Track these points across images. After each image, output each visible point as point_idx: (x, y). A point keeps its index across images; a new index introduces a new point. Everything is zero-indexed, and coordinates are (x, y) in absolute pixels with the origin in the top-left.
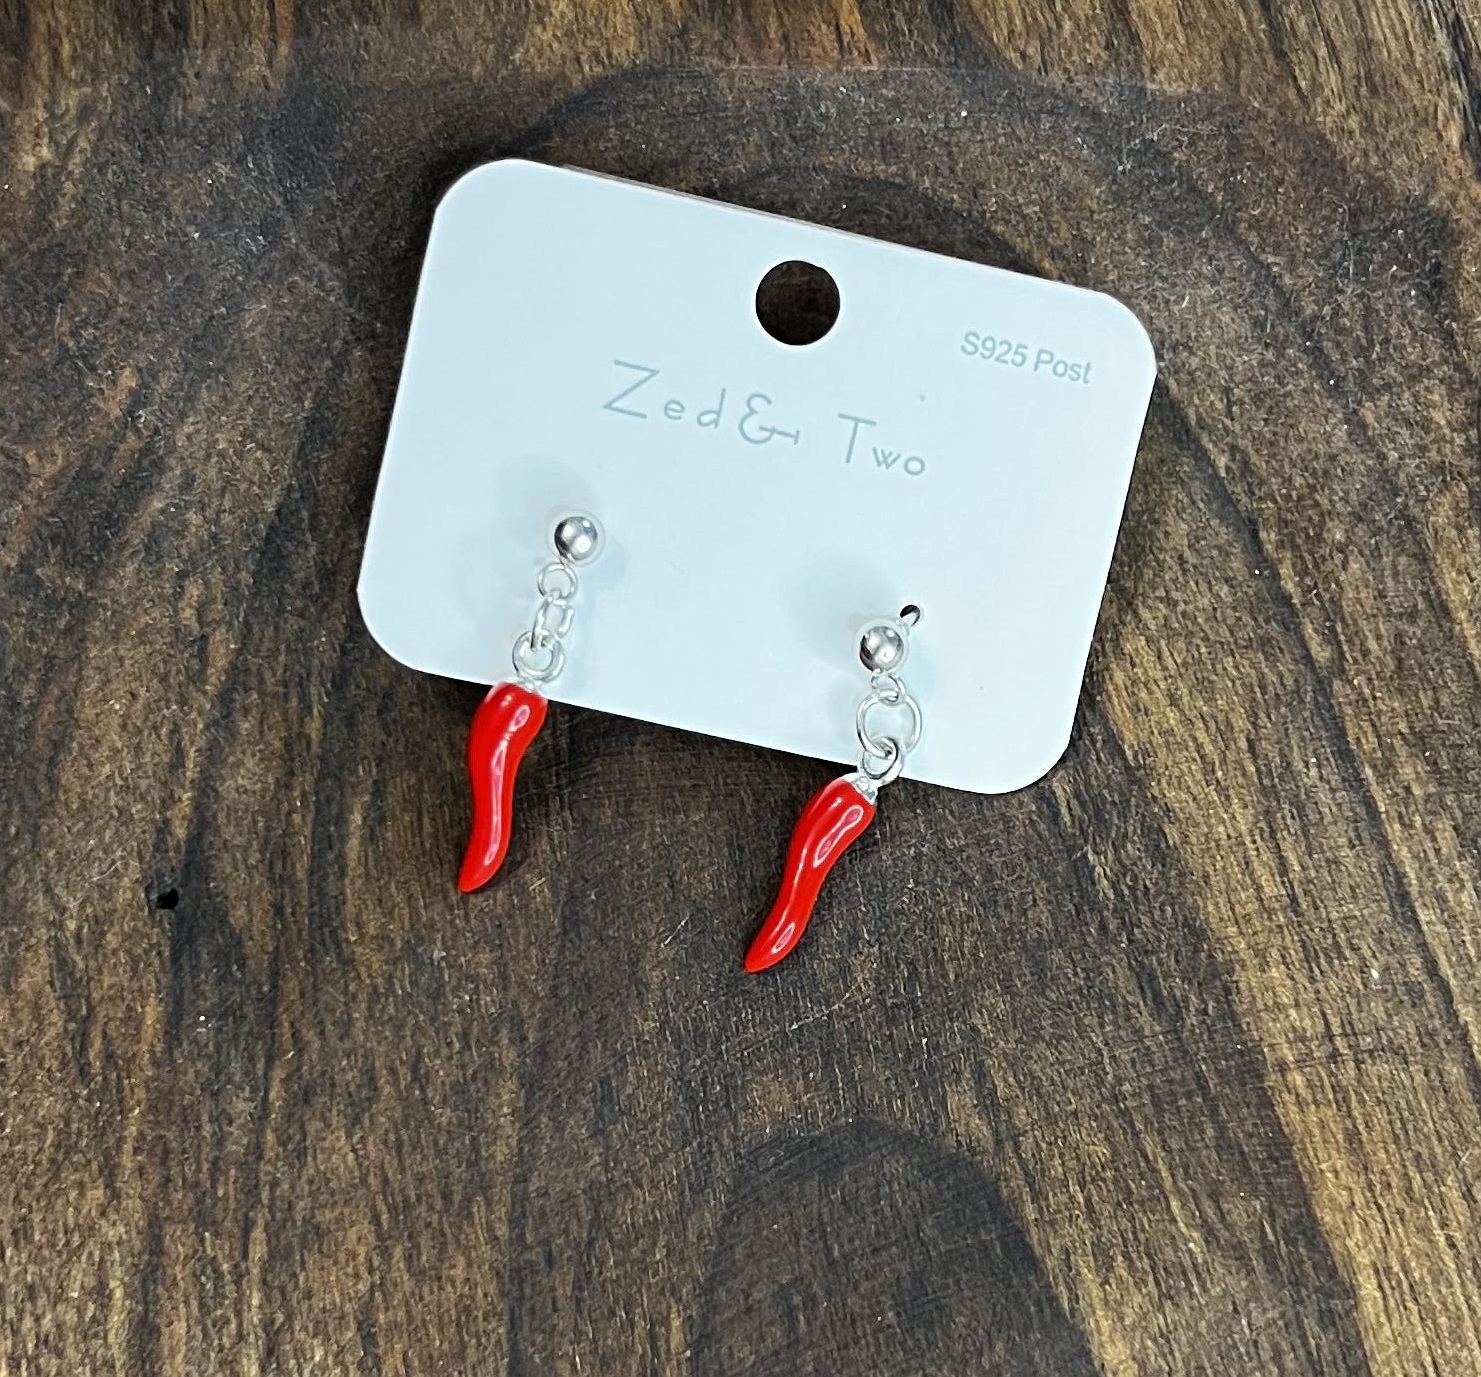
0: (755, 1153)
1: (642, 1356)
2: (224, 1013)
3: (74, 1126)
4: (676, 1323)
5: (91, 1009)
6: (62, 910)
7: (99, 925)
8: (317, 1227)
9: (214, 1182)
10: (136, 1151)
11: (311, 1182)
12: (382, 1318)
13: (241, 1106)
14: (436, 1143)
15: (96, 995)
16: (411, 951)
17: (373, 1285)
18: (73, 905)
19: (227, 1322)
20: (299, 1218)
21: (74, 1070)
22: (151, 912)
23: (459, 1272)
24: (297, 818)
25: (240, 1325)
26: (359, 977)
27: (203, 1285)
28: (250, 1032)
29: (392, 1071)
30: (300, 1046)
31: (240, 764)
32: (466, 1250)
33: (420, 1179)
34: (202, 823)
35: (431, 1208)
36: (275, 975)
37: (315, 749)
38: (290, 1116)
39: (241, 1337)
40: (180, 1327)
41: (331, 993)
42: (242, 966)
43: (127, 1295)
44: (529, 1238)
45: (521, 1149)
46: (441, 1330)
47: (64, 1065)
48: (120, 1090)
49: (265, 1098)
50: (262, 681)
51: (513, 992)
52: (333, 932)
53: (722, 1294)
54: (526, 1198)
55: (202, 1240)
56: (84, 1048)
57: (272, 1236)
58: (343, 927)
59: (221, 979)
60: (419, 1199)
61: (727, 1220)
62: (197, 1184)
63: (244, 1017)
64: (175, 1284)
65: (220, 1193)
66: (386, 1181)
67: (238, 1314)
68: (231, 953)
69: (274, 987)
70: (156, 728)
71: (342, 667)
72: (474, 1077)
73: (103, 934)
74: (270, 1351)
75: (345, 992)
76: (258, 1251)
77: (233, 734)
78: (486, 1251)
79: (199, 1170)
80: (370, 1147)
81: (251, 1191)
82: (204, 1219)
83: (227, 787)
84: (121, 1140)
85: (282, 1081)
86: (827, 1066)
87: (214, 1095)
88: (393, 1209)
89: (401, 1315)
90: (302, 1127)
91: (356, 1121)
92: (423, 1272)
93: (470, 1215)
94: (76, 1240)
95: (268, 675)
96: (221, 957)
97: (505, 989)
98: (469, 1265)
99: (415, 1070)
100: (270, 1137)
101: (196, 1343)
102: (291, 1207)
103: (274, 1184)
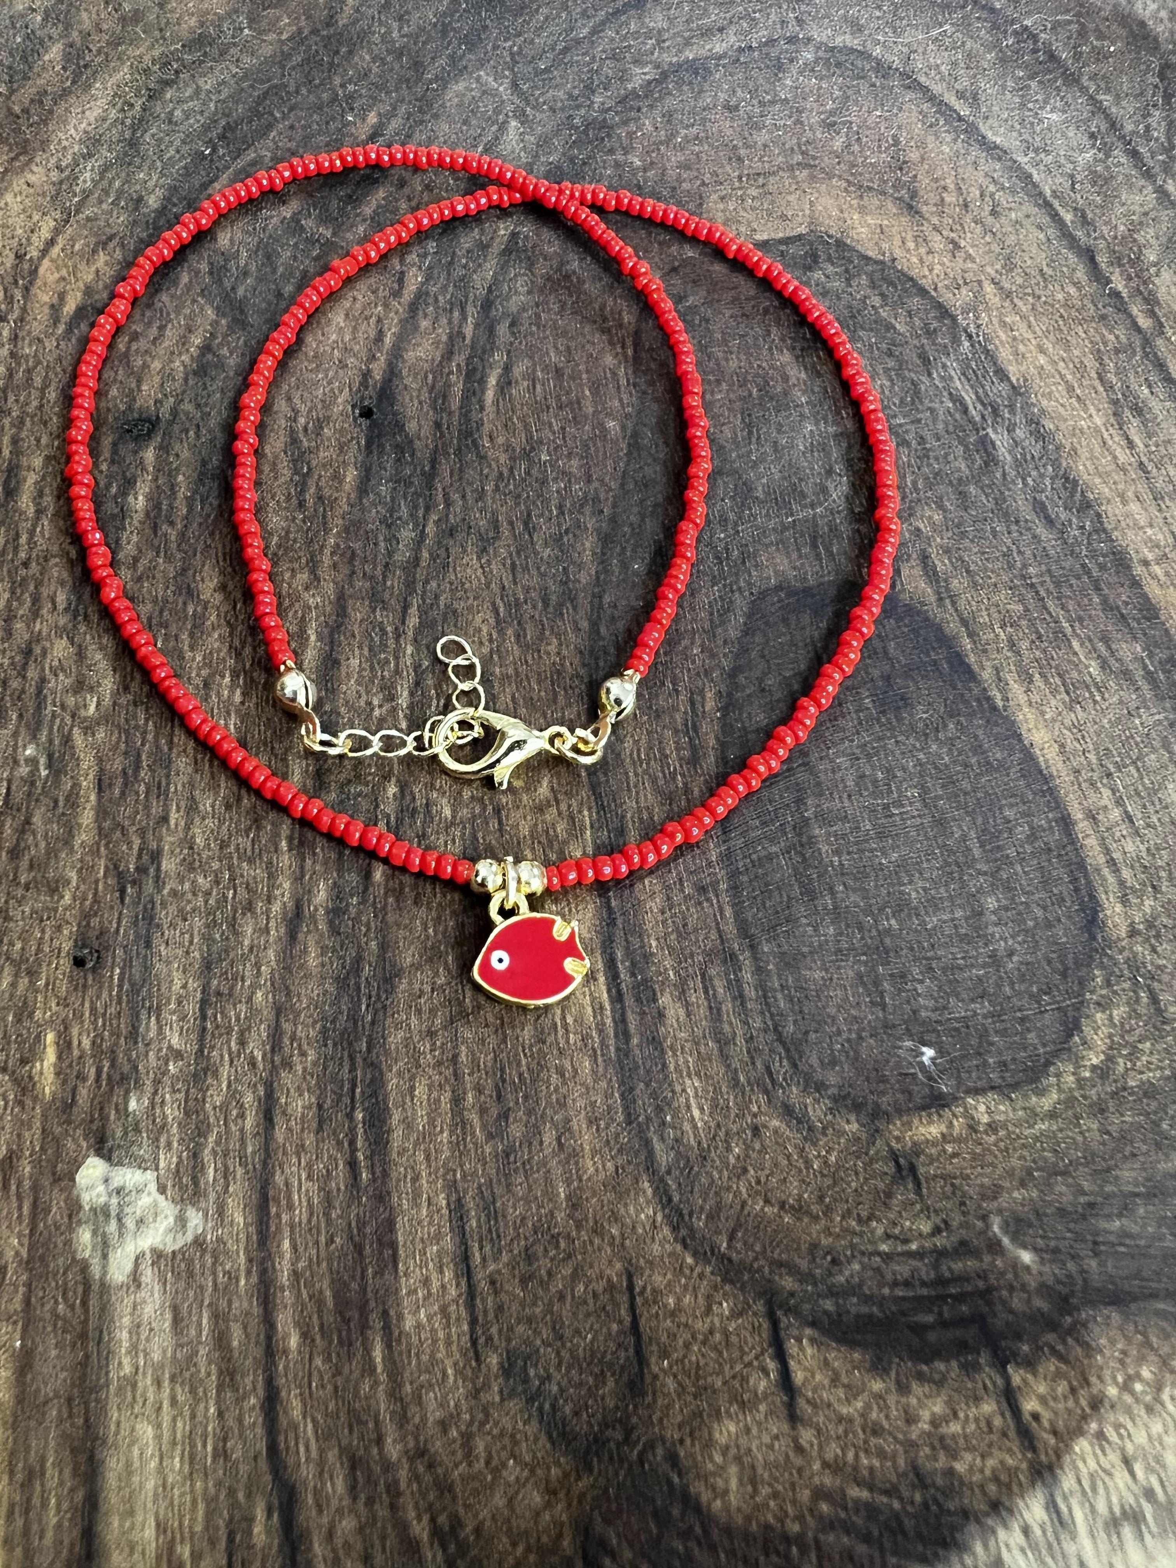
0: (763, 594)
1: (686, 713)
2: (397, 480)
3: (292, 536)
4: (709, 695)
5: (310, 469)
6: (296, 412)
7: (320, 424)
8: (455, 612)
9: (385, 577)
10: (333, 554)
11: (451, 584)
12: (498, 670)
13: (407, 534)
14: (538, 568)
15: (314, 463)
16: (527, 455)
17: (492, 649)
18: (303, 409)
19: (387, 662)
20: (442, 604)
21: (295, 502)
22: (355, 419)
23: (553, 648)
24: (453, 378)
25: (397, 665)
26: (490, 466)
27: (372, 639)
28: (416, 493)
29: (511, 523)
30: (448, 503)
31: (419, 345)
32: (558, 636)
33: (527, 590)
34: (392, 373)
35: (534, 607)
36: (434, 462)
37: (468, 341)
38: (439, 543)
39: (397, 672)
40: (355, 662)
41: (470, 473)
42: (412, 455)
43: (320, 637)
44: (603, 631)
45: (598, 578)
46: (539, 683)
47: (289, 498)
48: (324, 517)
49: (423, 531)
50: (436, 300)
51: (596, 484)
52: (474, 442)
53: (741, 679)
54: (601, 606)
55: (374, 611)
56: (303, 491)
57: (423, 613)
58: (481, 437)
59: (398, 460)
60: (526, 602)
61: (746, 633)
62: (372, 578)
63: (412, 483)
64: (354, 636)
65: (389, 583)
66: (503, 588)
67: (397, 658)
68: (405, 447)
69: (433, 467)
70: (367, 318)
71: (488, 300)
72: (567, 531)
73: (322, 428)
74: (417, 684)
75: (481, 474)
76: (413, 621)
77: (416, 328)
78: (572, 636)
79: (375, 568)
80: (493, 566)
81: (410, 585)
82: (376, 599)
83: (410, 355)
84: (322, 547)
85: (437, 523)
86: (814, 546)
87: (389, 526)
88: (508, 605)
89: (511, 671)
90: (447, 549)
91: (484, 550)
92: (527, 646)
93: (562, 614)
94: (287, 602)
95: (440, 298)
96: (399, 449)
97: (589, 481)
98: (560, 645)
99: (526, 524)
100: (425, 554)
101: (365, 674)
102: (437, 597)
103: (427, 582)
